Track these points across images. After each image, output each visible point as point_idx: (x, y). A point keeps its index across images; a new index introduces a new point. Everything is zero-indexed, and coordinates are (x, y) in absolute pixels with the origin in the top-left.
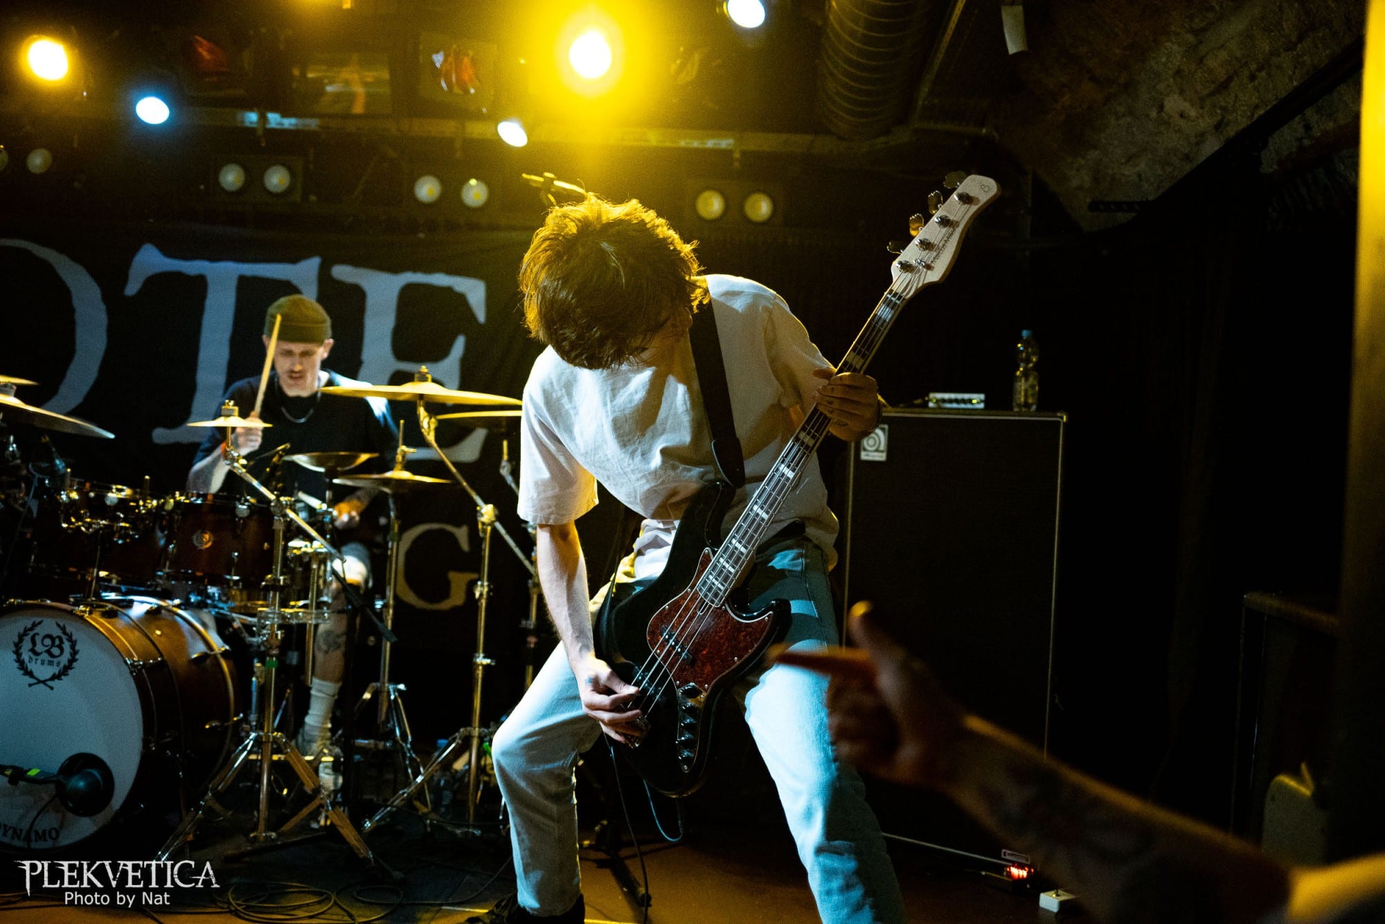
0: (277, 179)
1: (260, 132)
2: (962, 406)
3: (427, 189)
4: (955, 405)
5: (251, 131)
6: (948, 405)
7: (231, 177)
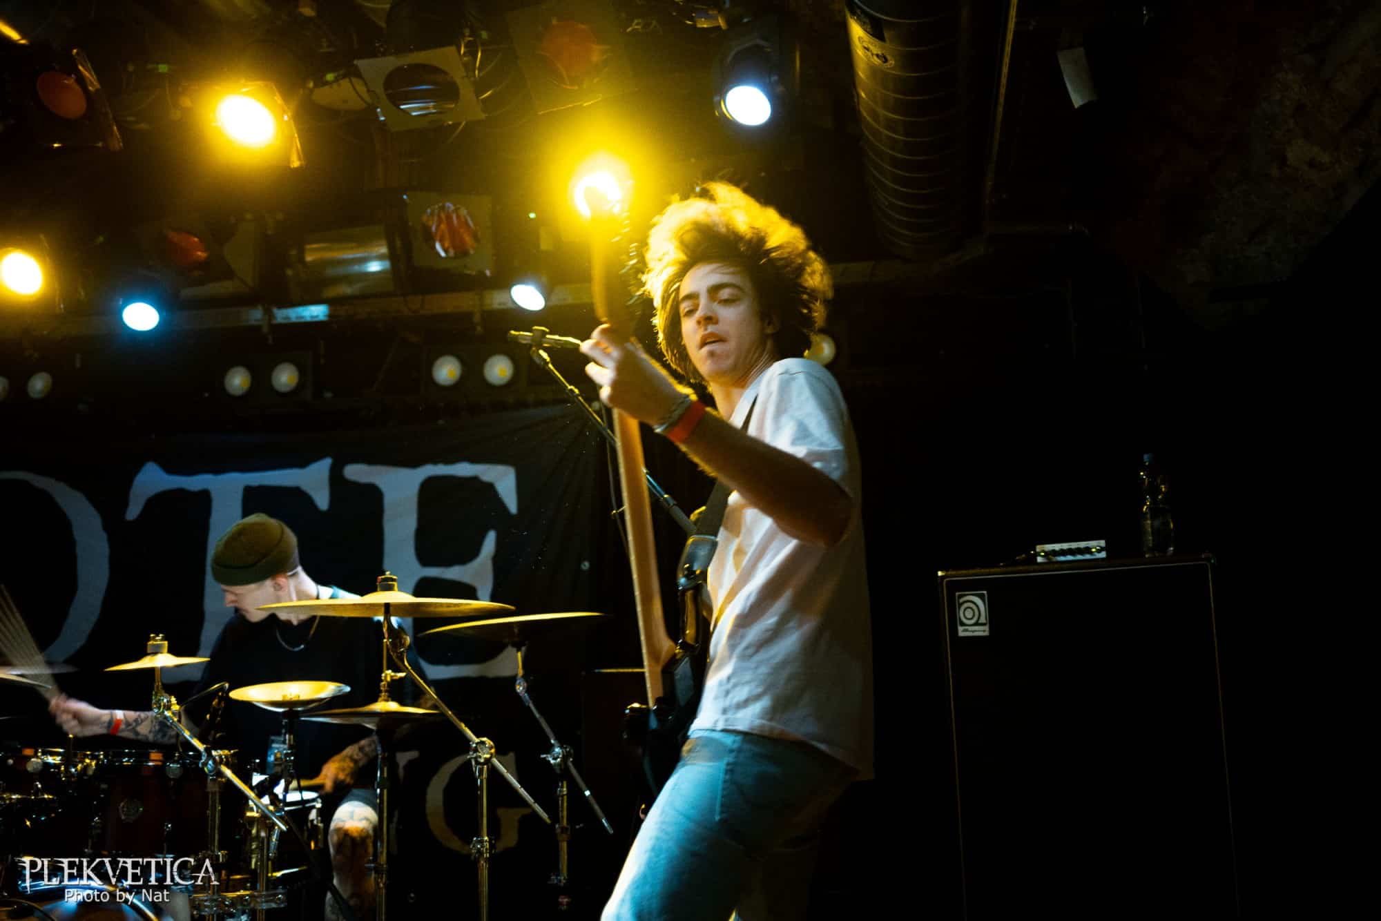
0: (285, 377)
1: (265, 329)
2: (1079, 557)
3: (447, 371)
4: (1070, 558)
5: (256, 329)
6: (1062, 558)
7: (238, 381)
